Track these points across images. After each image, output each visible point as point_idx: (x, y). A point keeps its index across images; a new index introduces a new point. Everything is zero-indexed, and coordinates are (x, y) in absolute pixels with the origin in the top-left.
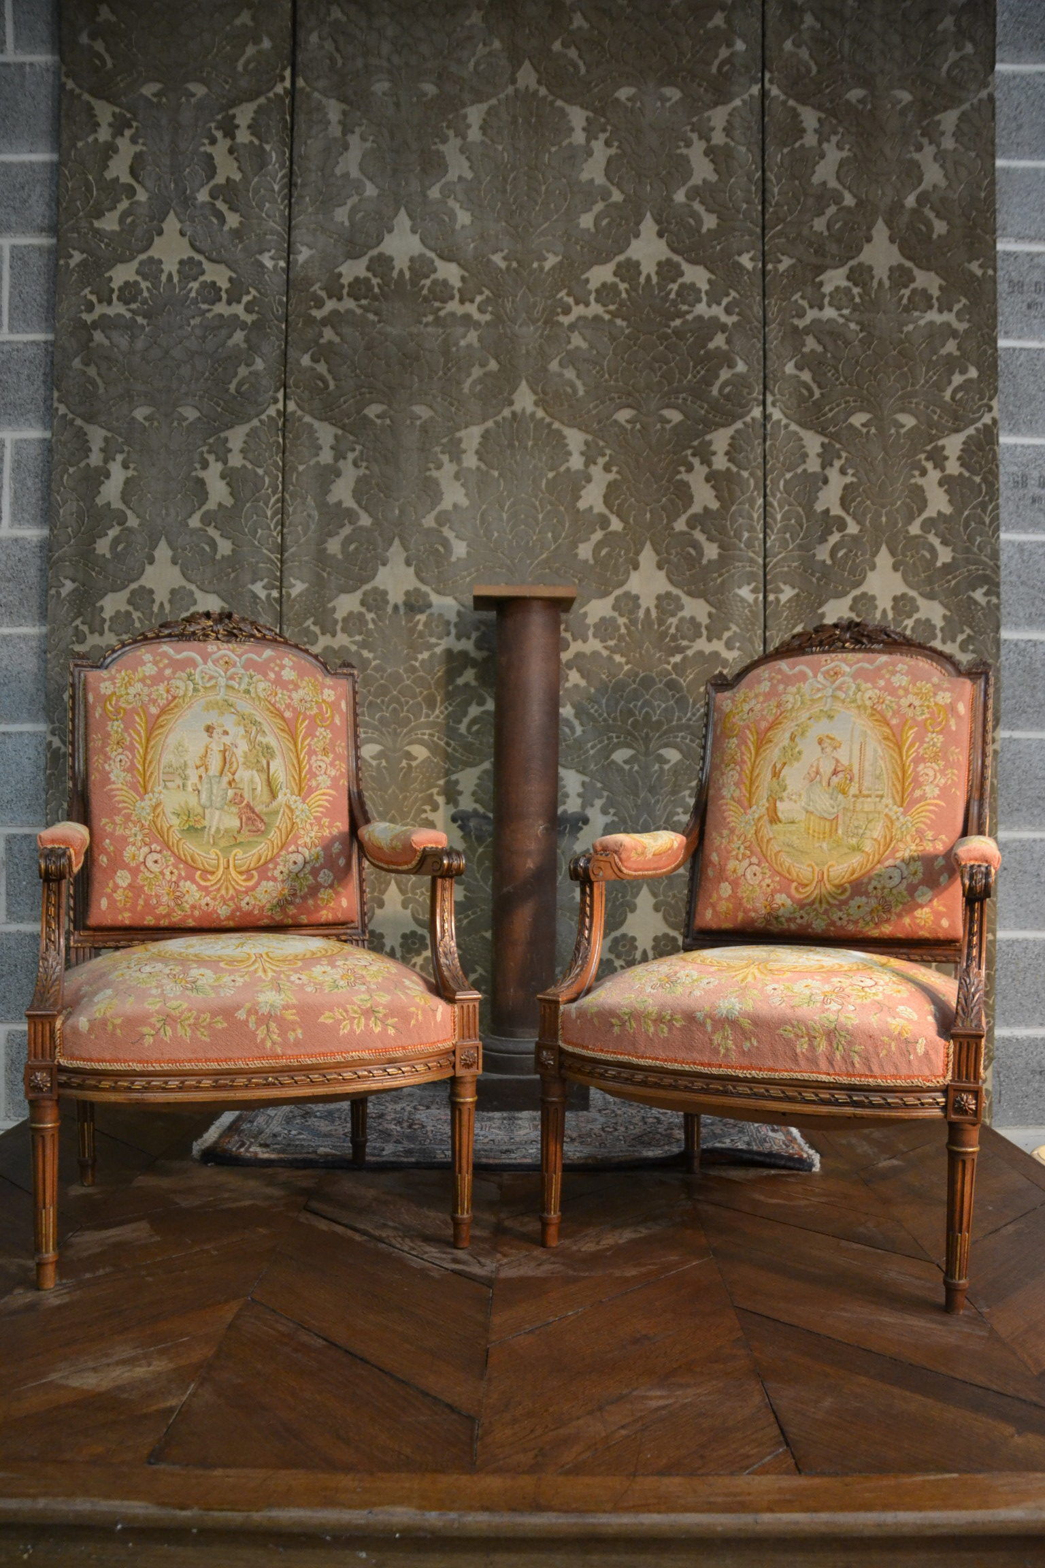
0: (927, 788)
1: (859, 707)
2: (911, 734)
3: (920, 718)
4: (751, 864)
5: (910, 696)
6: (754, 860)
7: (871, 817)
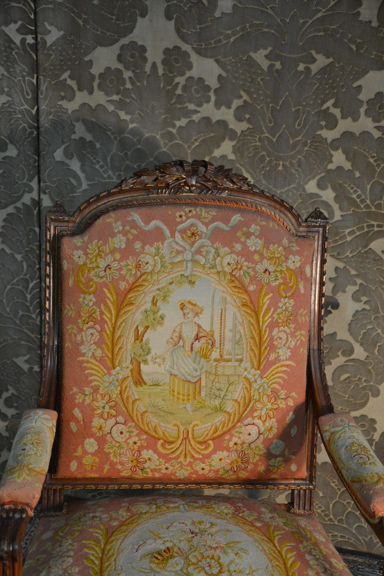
0: (280, 351)
1: (218, 273)
2: (266, 301)
3: (274, 284)
4: (117, 423)
5: (265, 261)
6: (120, 419)
7: (232, 379)
